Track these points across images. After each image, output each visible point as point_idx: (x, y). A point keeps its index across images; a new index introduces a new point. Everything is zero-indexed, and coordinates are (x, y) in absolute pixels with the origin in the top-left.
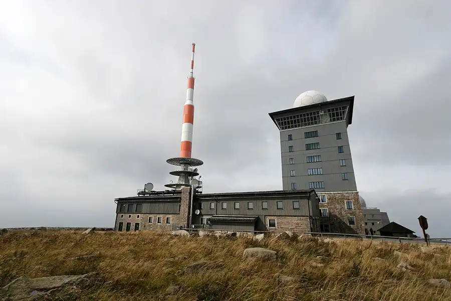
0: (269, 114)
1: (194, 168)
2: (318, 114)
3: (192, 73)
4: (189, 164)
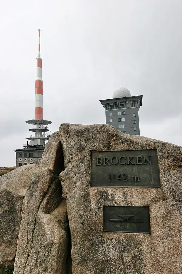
0: (100, 101)
1: (45, 126)
2: (125, 102)
3: (39, 54)
4: (42, 124)
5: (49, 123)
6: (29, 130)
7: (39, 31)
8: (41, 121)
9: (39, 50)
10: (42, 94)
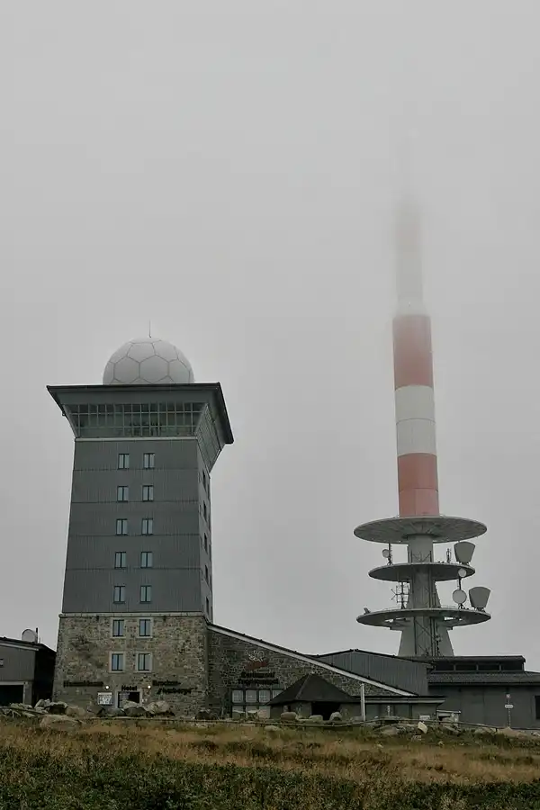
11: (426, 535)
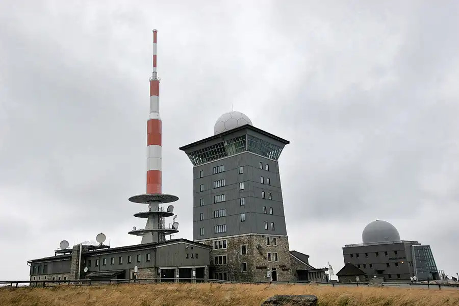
2: (223, 145)
3: (155, 73)
4: (160, 202)
5: (174, 199)
6: (135, 215)
7: (155, 32)
8: (158, 196)
9: (155, 65)
10: (160, 144)
11: (157, 201)
